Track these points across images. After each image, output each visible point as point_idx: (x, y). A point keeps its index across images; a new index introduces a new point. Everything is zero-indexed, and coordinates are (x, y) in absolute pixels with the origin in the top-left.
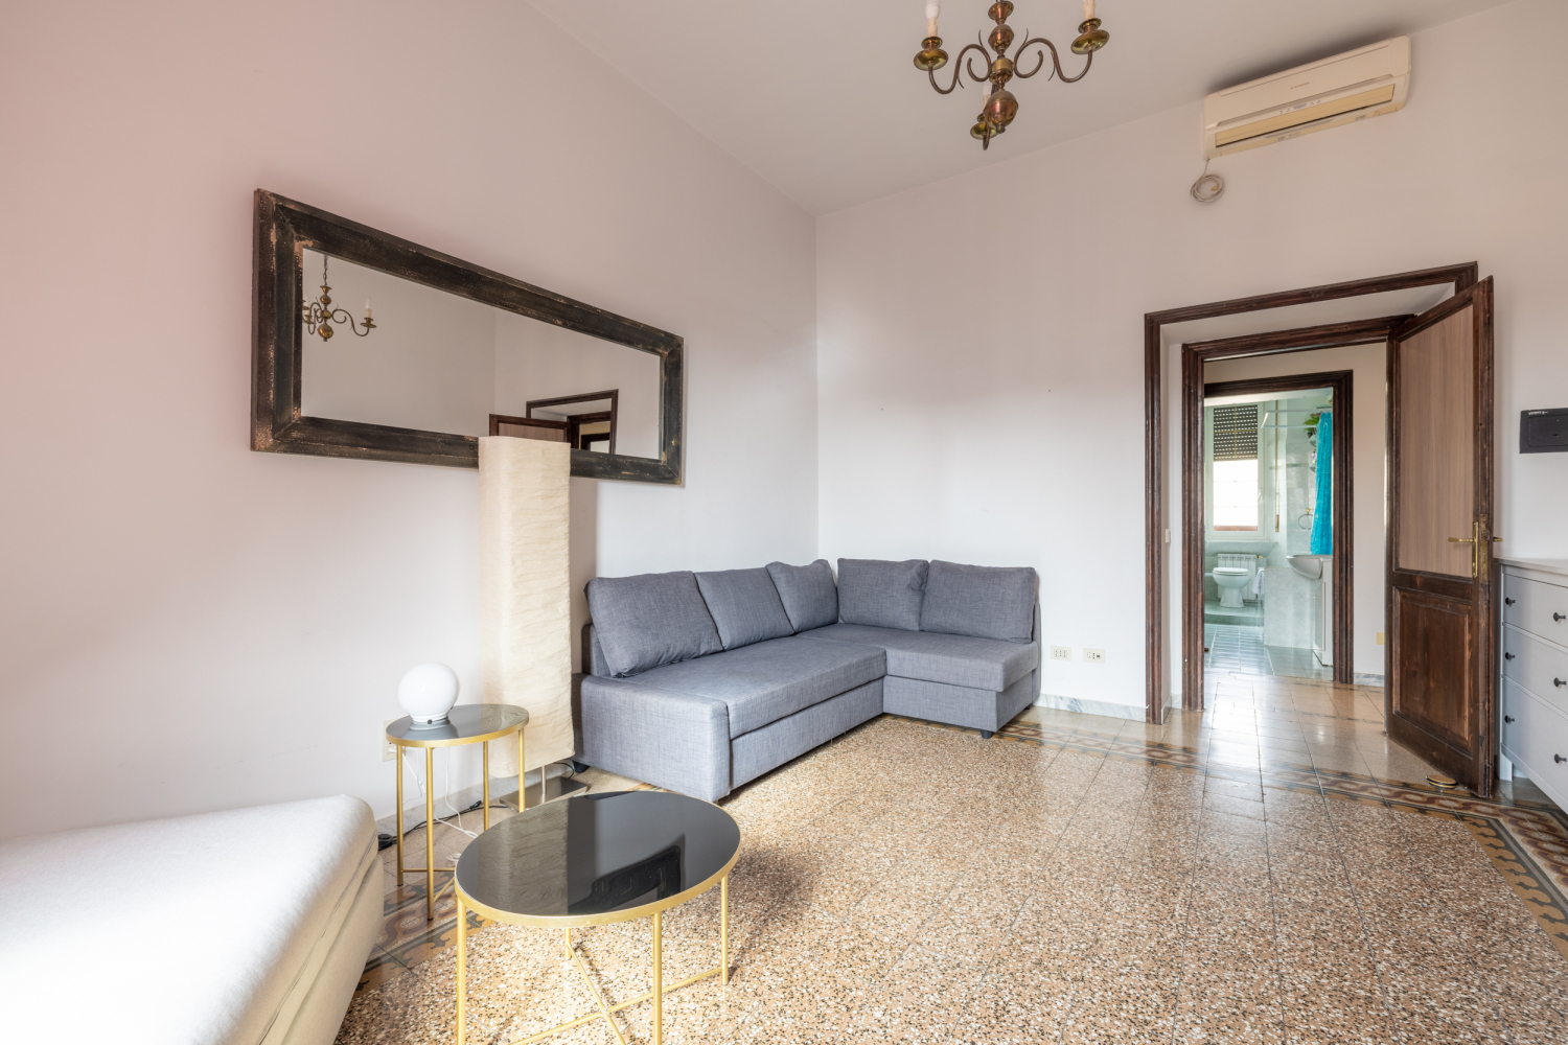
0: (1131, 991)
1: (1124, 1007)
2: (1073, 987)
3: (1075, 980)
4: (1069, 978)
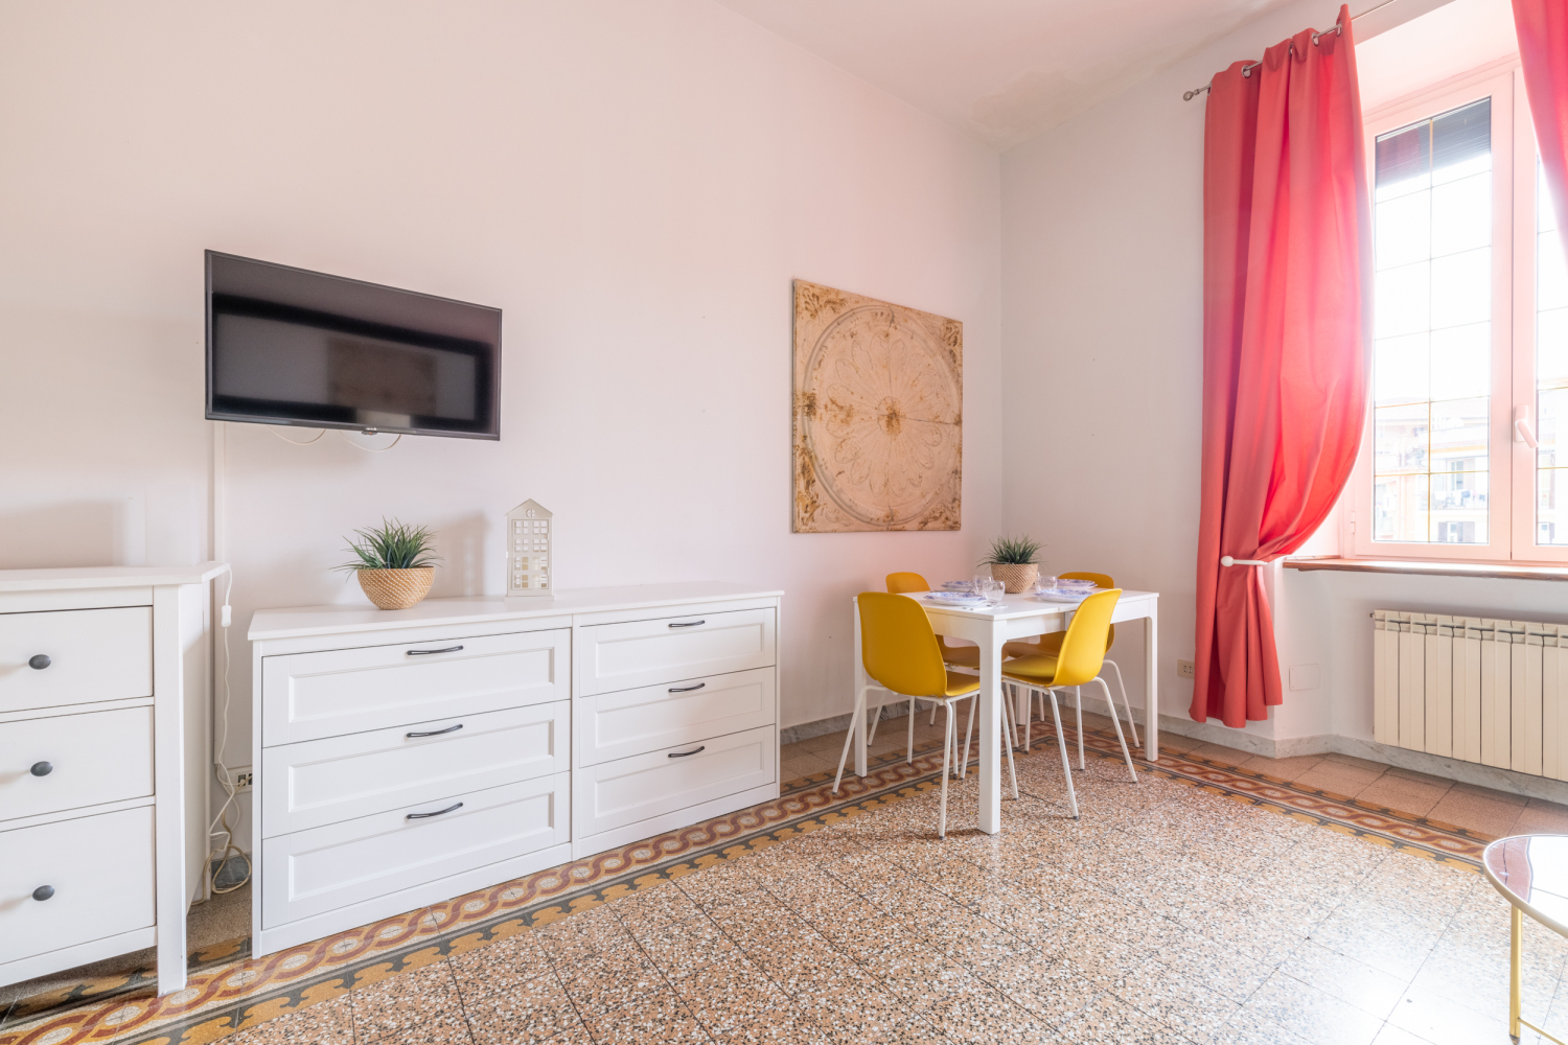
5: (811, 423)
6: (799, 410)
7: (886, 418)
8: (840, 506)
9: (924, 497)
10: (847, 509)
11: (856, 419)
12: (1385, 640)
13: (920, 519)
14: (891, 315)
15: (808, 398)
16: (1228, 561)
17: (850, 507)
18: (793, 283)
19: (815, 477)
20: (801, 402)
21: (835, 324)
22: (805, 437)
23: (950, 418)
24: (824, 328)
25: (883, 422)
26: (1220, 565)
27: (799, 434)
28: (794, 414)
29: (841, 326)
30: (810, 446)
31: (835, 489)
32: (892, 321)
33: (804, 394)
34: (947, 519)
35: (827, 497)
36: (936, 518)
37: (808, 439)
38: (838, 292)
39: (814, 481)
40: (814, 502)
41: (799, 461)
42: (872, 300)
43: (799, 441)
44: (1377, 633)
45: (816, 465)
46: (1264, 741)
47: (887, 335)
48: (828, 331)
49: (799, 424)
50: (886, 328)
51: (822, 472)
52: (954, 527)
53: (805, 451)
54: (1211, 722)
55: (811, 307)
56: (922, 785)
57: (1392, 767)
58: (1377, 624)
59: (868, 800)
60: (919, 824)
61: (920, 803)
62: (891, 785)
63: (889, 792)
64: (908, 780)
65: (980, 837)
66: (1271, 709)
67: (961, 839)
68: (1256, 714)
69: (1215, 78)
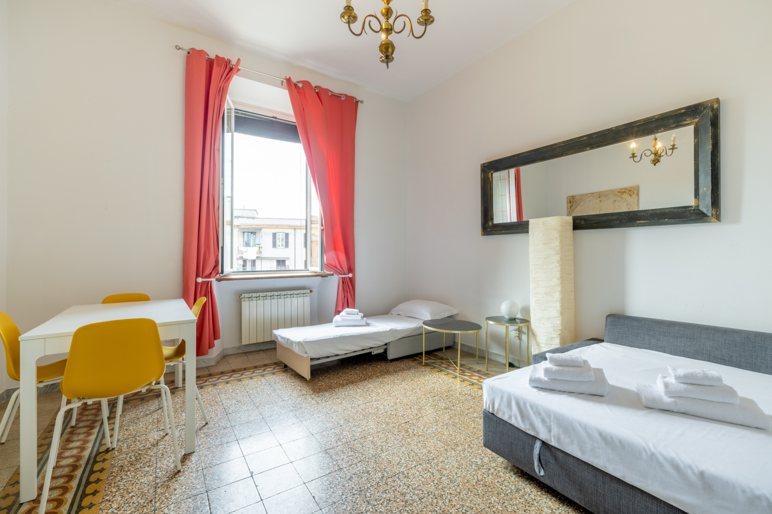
0: (332, 490)
1: (328, 482)
2: (349, 475)
3: (352, 477)
4: (353, 476)
12: (245, 304)
16: (200, 280)
26: (196, 282)
44: (243, 303)
46: (211, 358)
56: (97, 467)
57: (245, 353)
58: (243, 300)
59: (81, 500)
60: (151, 478)
61: (123, 473)
62: (74, 484)
63: (85, 487)
64: (78, 473)
65: (194, 455)
66: (215, 341)
67: (188, 462)
68: (211, 346)
69: (192, 49)
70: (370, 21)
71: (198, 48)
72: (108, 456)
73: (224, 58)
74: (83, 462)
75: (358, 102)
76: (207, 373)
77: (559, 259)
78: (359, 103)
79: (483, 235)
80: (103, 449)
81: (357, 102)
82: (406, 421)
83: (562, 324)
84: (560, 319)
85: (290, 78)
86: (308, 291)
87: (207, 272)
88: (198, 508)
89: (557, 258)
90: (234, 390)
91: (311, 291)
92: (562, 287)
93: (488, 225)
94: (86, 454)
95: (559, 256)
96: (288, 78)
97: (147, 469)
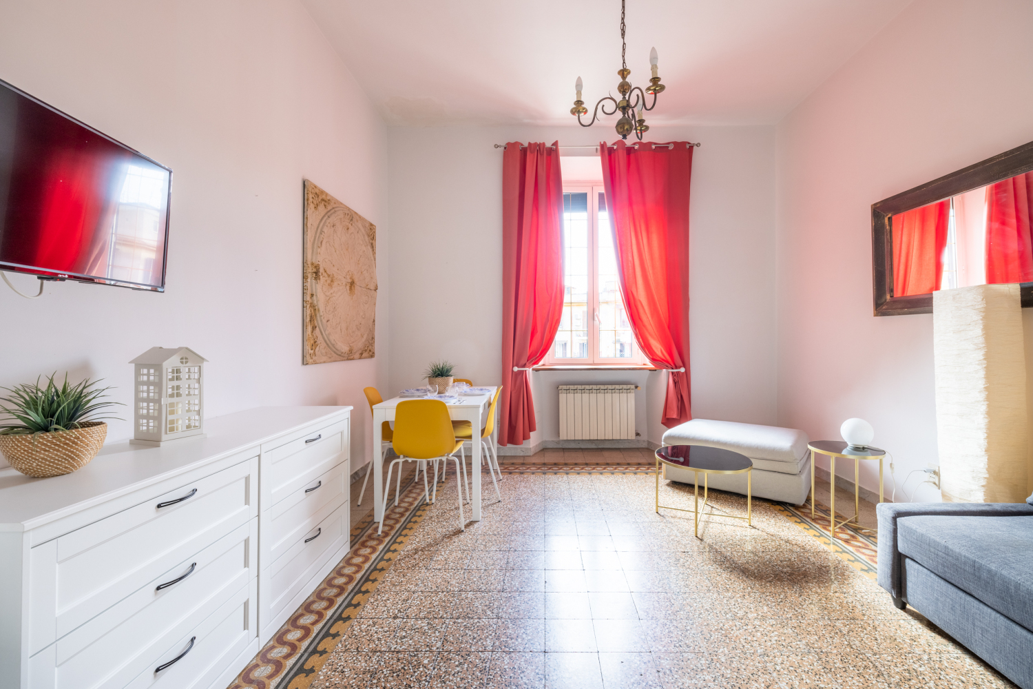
5: (317, 285)
6: (309, 275)
7: (349, 285)
8: (327, 344)
9: (363, 337)
10: (331, 346)
11: (335, 284)
12: (562, 397)
13: (360, 352)
14: (351, 216)
15: (315, 267)
16: (516, 369)
17: (333, 345)
18: (304, 182)
19: (316, 324)
20: (310, 270)
21: (326, 217)
22: (312, 295)
23: (373, 288)
24: (320, 218)
25: (348, 287)
26: (513, 371)
27: (309, 292)
28: (304, 277)
29: (331, 219)
30: (315, 302)
31: (327, 332)
32: (352, 220)
33: (312, 264)
34: (370, 351)
35: (321, 339)
36: (366, 351)
37: (315, 296)
38: (327, 194)
39: (316, 327)
40: (315, 342)
41: (308, 312)
42: (341, 204)
43: (308, 298)
44: (560, 395)
45: (318, 315)
46: (527, 449)
47: (348, 229)
48: (323, 221)
49: (308, 284)
50: (348, 224)
51: (321, 321)
52: (372, 356)
53: (313, 306)
54: (509, 446)
55: (315, 202)
56: (418, 513)
57: (563, 449)
58: (560, 391)
59: (402, 531)
60: (444, 530)
61: (431, 522)
62: (403, 519)
63: (408, 523)
64: (407, 514)
65: (477, 523)
66: (531, 433)
67: (471, 527)
68: (526, 437)
69: (508, 144)
70: (603, 106)
71: (512, 141)
72: (428, 508)
73: (536, 143)
74: (412, 507)
75: (693, 147)
76: (521, 461)
77: (982, 358)
78: (695, 148)
79: (876, 315)
80: (425, 503)
81: (691, 147)
82: (686, 551)
83: (989, 470)
84: (985, 459)
85: (605, 142)
86: (633, 387)
87: (524, 360)
88: (462, 559)
89: (980, 355)
90: (535, 480)
91: (636, 387)
92: (989, 406)
93: (883, 300)
94: (416, 503)
95: (982, 352)
96: (602, 143)
97: (445, 523)
